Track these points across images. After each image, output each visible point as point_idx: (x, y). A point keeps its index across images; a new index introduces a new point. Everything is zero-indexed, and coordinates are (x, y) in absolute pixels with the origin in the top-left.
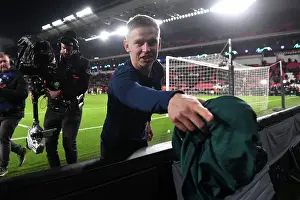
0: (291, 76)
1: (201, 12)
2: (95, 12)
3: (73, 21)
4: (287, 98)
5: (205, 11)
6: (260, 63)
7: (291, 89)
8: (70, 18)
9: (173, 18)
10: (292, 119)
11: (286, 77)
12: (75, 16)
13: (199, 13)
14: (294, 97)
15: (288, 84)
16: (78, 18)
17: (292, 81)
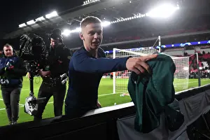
0: (206, 64)
1: (140, 16)
2: (60, 15)
3: (43, 21)
4: (203, 80)
5: (143, 16)
6: (182, 54)
7: (205, 74)
8: (41, 19)
9: (119, 20)
10: (204, 93)
11: (202, 65)
12: (45, 17)
13: (137, 17)
14: (207, 79)
15: (203, 70)
16: (47, 19)
17: (206, 68)
